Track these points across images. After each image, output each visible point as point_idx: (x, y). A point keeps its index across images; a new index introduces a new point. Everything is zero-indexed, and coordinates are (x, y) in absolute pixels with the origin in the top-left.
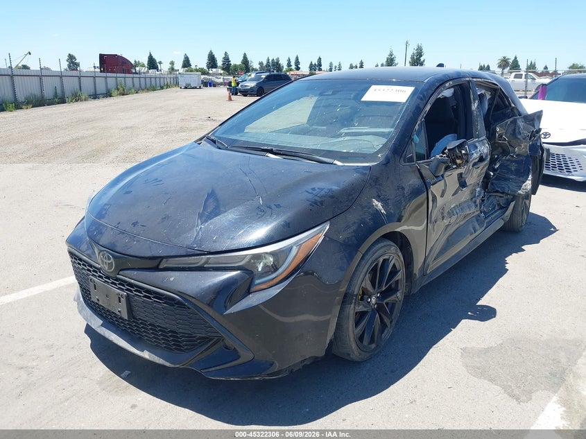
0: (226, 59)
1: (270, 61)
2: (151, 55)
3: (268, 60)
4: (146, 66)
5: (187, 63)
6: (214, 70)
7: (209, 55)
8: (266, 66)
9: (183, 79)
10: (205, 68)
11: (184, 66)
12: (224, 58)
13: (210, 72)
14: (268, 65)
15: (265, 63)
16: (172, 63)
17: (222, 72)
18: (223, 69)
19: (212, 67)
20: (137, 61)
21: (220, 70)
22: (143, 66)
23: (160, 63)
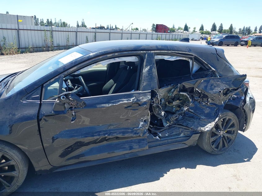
0: (221, 27)
1: (245, 28)
2: (186, 24)
3: (244, 27)
4: (183, 29)
5: (202, 28)
6: (214, 32)
7: (213, 25)
8: (243, 31)
9: (191, 36)
10: (210, 31)
11: (200, 30)
12: (220, 27)
13: (212, 33)
14: (243, 30)
15: (242, 29)
16: (195, 28)
17: (218, 33)
18: (218, 32)
19: (213, 31)
20: (180, 27)
21: (217, 32)
22: (182, 29)
23: (189, 28)
